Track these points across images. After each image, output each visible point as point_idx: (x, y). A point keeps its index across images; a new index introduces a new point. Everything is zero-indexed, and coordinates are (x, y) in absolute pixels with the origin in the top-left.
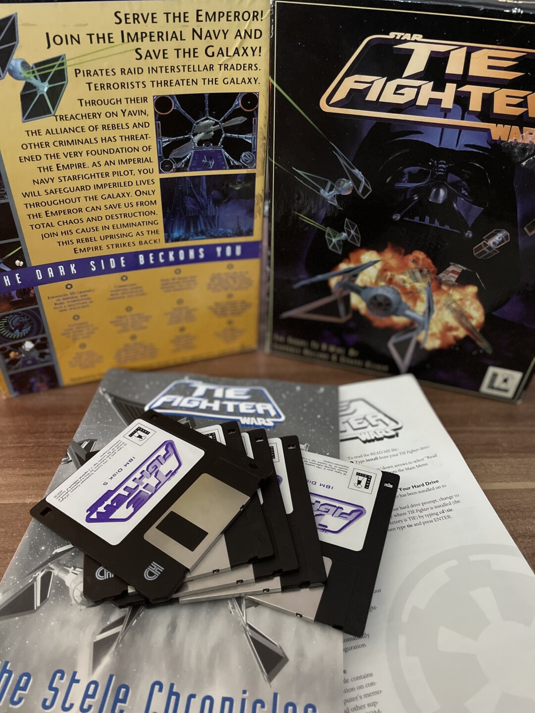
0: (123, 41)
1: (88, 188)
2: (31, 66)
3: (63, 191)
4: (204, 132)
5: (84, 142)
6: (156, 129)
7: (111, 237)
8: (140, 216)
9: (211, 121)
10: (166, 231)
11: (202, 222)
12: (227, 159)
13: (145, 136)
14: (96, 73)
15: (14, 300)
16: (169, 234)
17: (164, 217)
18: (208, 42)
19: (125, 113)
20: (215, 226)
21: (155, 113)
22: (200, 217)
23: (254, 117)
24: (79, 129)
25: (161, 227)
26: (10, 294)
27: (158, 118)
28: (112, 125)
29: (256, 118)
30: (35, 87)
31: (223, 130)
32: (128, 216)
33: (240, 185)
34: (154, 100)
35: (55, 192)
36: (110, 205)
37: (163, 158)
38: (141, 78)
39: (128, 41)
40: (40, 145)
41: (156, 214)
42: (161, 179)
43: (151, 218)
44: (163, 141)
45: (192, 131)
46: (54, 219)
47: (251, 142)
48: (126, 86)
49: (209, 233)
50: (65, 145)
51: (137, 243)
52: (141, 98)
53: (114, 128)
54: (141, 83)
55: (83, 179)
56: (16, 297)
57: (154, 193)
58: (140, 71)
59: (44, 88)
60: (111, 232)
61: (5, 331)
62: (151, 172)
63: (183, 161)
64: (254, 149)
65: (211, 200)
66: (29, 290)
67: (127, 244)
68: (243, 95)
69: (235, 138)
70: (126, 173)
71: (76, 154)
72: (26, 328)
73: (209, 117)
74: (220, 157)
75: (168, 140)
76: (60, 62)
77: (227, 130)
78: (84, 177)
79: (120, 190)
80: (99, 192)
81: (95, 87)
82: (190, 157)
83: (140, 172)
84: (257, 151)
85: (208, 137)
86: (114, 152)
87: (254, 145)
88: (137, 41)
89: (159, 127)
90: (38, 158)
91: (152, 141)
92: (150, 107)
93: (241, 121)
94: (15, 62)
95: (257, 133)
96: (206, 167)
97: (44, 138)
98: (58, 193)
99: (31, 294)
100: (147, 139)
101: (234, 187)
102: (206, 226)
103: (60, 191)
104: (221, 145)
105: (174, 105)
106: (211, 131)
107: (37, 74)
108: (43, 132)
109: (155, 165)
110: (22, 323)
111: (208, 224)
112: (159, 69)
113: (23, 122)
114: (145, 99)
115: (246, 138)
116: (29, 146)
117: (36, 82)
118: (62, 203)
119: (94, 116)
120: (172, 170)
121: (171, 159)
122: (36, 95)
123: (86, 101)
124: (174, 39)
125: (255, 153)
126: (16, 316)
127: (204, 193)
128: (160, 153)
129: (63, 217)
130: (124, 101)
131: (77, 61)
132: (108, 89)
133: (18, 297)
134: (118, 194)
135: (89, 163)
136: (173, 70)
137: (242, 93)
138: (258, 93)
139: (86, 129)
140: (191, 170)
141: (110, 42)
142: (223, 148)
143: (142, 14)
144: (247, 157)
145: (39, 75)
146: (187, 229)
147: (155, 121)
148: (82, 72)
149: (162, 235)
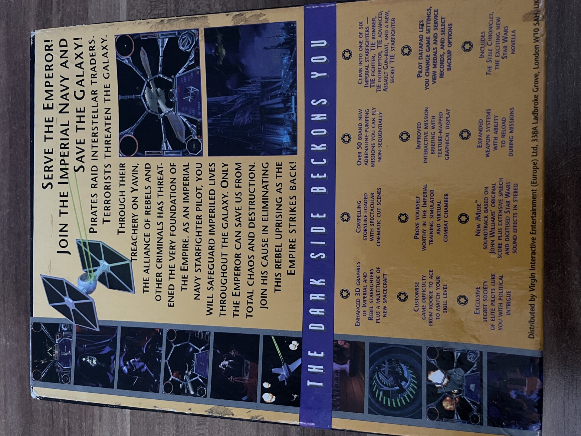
0: (67, 183)
1: (212, 242)
2: (84, 272)
3: (212, 271)
4: (157, 100)
5: (161, 237)
6: (153, 156)
7: (278, 225)
8: (254, 185)
9: (145, 91)
10: (279, 153)
11: (271, 102)
12: (187, 69)
13: (160, 170)
14: (94, 213)
15: (348, 371)
16: (284, 148)
17: (259, 154)
18: (71, 97)
19: (135, 188)
20: (277, 82)
21: (136, 156)
22: (262, 104)
23: (140, 38)
24: (147, 239)
25: (273, 160)
26: (337, 371)
27: (141, 153)
28: (146, 204)
29: (141, 35)
30: (104, 273)
31: (155, 77)
32: (252, 201)
33: (220, 50)
34: (123, 156)
35: (212, 280)
36: (236, 219)
37: (184, 150)
38: (101, 169)
39: (67, 178)
40: (159, 282)
41: (254, 165)
42: (209, 155)
43: (259, 172)
44: (165, 149)
45: (156, 114)
46: (244, 289)
47: (167, 39)
48: (108, 185)
49: (288, 91)
50: (162, 256)
51: (293, 193)
52: (120, 170)
53: (149, 202)
54: (105, 168)
55: (201, 245)
56: (344, 366)
57: (225, 165)
58: (94, 169)
59: (104, 266)
60: (272, 224)
61: (398, 400)
62: (200, 166)
63: (189, 126)
64: (175, 34)
65: (239, 89)
66: (337, 346)
67: (293, 207)
68: (119, 55)
69: (163, 60)
70: (199, 195)
71: (172, 248)
72: (403, 371)
73: (142, 94)
74: (185, 79)
75: (165, 143)
76: (82, 245)
77: (154, 71)
78: (198, 244)
79: (219, 206)
80: (219, 231)
81: (107, 215)
82: (185, 117)
83: (199, 179)
84: (178, 29)
85: (163, 95)
86: (174, 206)
87: (171, 34)
88: (67, 169)
89: (151, 153)
90: (171, 287)
91: (165, 161)
92: (130, 161)
93: (144, 55)
94: (80, 286)
95: (157, 32)
96: (197, 97)
97: (152, 276)
98: (213, 276)
99: (345, 346)
100: (162, 168)
101: (222, 58)
102: (276, 96)
103: (211, 274)
104: (171, 78)
105: (129, 134)
106: (156, 91)
107: (92, 269)
108: (146, 276)
109: (192, 161)
110: (390, 373)
111: (273, 93)
112: (94, 149)
113: (135, 293)
114: (121, 166)
115: (162, 47)
116: (158, 294)
117: (99, 271)
118: (225, 275)
119: (134, 221)
120: (199, 140)
121: (186, 141)
122: (110, 273)
123: (120, 227)
124: (68, 132)
125: (180, 32)
126: (376, 376)
127: (230, 98)
128: (179, 153)
129: (243, 278)
130: (122, 188)
131: (82, 229)
132: (110, 203)
133: (346, 363)
134: (223, 208)
135: (185, 236)
136: (95, 134)
137: (117, 56)
138: (115, 36)
139: (147, 232)
140: (201, 117)
141: (67, 196)
142: (175, 76)
143: (45, 163)
144: (185, 43)
145: (93, 267)
146: (280, 123)
147: (144, 156)
148: (92, 226)
149: (285, 159)
